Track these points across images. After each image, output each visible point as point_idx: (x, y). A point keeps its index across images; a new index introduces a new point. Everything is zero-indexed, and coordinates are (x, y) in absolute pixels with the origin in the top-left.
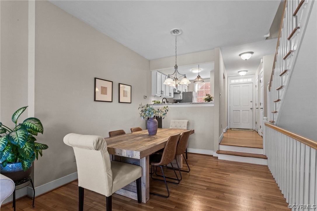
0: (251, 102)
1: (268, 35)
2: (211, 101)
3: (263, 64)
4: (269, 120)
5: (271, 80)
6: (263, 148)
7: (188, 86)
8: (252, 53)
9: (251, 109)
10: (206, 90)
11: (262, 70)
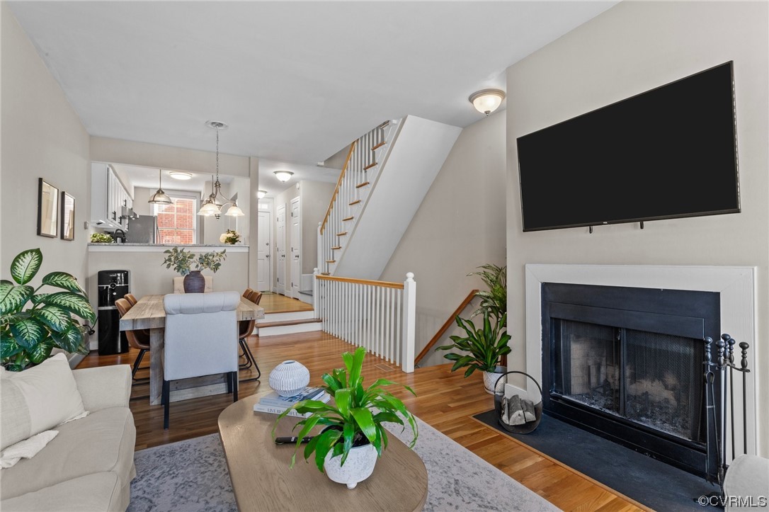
0: (267, 244)
1: (323, 164)
2: (236, 243)
3: (301, 191)
4: (321, 272)
5: (326, 220)
6: (313, 310)
7: (133, 201)
8: (292, 173)
9: (267, 256)
10: (179, 213)
11: (298, 199)
